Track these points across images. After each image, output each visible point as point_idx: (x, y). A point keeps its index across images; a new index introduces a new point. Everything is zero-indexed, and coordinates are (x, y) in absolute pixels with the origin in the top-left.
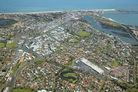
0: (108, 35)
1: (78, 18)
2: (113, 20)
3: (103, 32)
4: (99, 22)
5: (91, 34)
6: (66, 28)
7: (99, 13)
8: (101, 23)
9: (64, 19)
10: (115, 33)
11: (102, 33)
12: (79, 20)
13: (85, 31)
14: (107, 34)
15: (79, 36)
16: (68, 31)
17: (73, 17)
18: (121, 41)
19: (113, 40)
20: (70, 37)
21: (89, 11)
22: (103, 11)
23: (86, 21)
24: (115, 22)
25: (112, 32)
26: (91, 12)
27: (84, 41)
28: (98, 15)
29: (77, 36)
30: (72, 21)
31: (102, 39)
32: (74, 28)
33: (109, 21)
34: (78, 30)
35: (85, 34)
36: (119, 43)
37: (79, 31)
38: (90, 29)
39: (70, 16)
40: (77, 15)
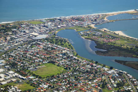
0: (106, 69)
1: (44, 36)
2: (124, 35)
3: (96, 63)
4: (92, 40)
5: (66, 69)
6: (11, 59)
7: (96, 20)
8: (96, 42)
9: (12, 39)
10: (124, 63)
11: (92, 66)
12: (46, 39)
13: (53, 63)
14: (104, 66)
15: (37, 76)
16: (13, 66)
17: (33, 33)
18: (133, 82)
19: (115, 80)
20: (14, 80)
21: (73, 19)
22: (106, 15)
23: (61, 41)
24: (128, 39)
25: (116, 61)
26: (78, 19)
27: (46, 86)
28: (93, 26)
29: (31, 77)
30: (29, 43)
31: (90, 80)
32: (31, 59)
33: (115, 37)
34: (40, 61)
35: (54, 70)
36: (128, 86)
37: (39, 65)
38: (68, 57)
39: (27, 31)
40: (43, 29)
